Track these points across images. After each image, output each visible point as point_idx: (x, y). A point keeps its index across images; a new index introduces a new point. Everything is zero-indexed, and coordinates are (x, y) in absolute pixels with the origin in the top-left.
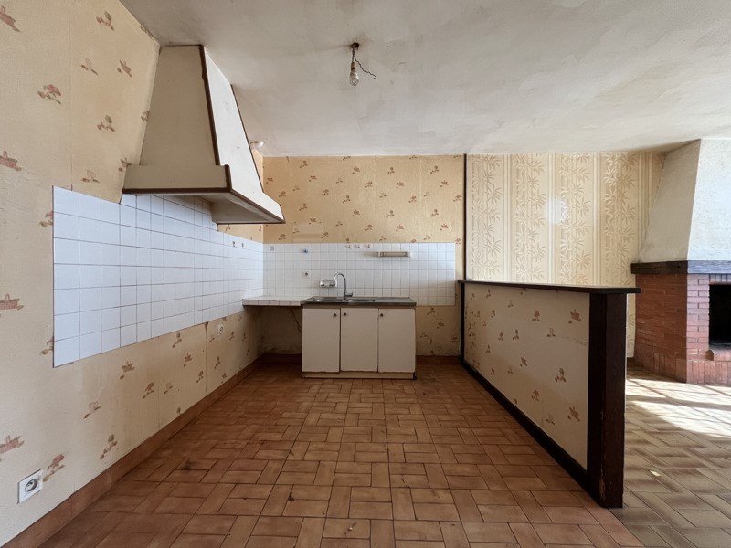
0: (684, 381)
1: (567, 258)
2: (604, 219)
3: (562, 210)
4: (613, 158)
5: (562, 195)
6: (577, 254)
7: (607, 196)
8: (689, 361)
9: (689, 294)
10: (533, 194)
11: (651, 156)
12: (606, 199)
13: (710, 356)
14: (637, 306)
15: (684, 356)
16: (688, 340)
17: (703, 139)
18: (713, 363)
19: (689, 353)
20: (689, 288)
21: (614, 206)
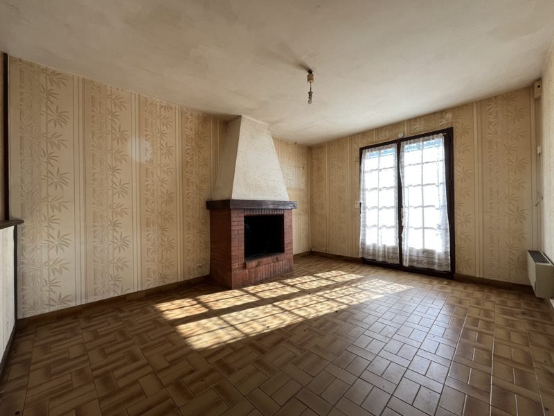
0: (230, 289)
1: (153, 195)
2: (185, 165)
3: (146, 150)
4: (191, 115)
5: (146, 136)
6: (162, 192)
7: (187, 145)
8: (233, 273)
9: (232, 224)
10: (113, 128)
11: (218, 121)
12: (187, 147)
13: (245, 267)
14: (211, 235)
15: (230, 270)
16: (233, 258)
17: (243, 116)
18: (247, 271)
19: (233, 267)
20: (232, 220)
21: (193, 154)
